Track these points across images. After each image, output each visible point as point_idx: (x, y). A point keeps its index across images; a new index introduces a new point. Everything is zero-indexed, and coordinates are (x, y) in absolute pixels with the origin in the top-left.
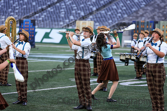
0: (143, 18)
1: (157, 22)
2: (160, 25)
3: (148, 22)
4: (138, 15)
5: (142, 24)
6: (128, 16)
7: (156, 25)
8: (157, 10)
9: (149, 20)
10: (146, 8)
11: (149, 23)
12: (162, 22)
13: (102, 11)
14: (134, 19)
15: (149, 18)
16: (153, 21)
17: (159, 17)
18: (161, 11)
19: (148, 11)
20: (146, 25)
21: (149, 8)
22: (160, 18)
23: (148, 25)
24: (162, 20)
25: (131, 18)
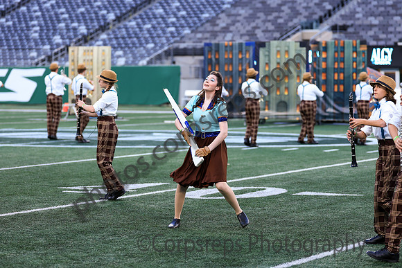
0: (229, 36)
1: (263, 45)
2: (269, 52)
3: (240, 45)
4: (217, 29)
5: (226, 51)
6: (192, 32)
7: (262, 52)
8: (261, 15)
9: (243, 40)
10: (234, 12)
11: (244, 46)
12: (274, 43)
13: (130, 21)
14: (206, 39)
15: (242, 35)
16: (253, 41)
17: (265, 31)
18: (270, 18)
19: (238, 18)
20: (236, 51)
21: (243, 12)
22: (268, 35)
23: (241, 51)
24: (275, 39)
25: (199, 35)
